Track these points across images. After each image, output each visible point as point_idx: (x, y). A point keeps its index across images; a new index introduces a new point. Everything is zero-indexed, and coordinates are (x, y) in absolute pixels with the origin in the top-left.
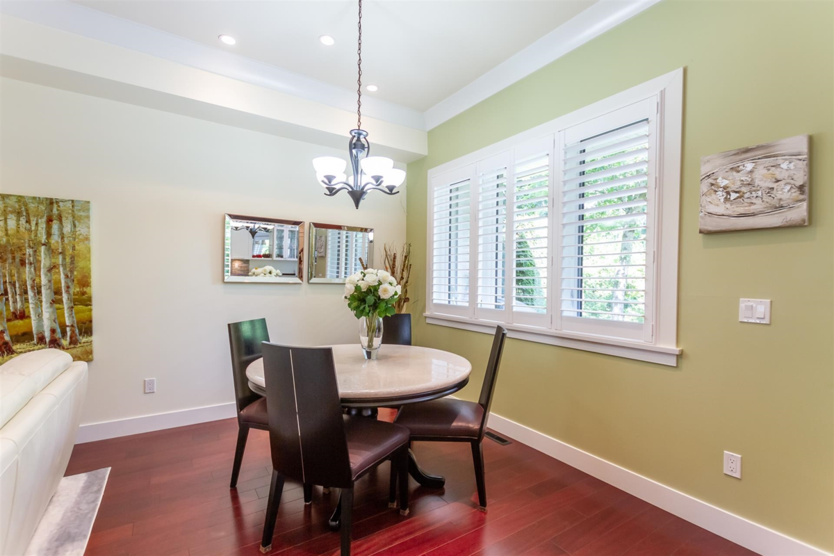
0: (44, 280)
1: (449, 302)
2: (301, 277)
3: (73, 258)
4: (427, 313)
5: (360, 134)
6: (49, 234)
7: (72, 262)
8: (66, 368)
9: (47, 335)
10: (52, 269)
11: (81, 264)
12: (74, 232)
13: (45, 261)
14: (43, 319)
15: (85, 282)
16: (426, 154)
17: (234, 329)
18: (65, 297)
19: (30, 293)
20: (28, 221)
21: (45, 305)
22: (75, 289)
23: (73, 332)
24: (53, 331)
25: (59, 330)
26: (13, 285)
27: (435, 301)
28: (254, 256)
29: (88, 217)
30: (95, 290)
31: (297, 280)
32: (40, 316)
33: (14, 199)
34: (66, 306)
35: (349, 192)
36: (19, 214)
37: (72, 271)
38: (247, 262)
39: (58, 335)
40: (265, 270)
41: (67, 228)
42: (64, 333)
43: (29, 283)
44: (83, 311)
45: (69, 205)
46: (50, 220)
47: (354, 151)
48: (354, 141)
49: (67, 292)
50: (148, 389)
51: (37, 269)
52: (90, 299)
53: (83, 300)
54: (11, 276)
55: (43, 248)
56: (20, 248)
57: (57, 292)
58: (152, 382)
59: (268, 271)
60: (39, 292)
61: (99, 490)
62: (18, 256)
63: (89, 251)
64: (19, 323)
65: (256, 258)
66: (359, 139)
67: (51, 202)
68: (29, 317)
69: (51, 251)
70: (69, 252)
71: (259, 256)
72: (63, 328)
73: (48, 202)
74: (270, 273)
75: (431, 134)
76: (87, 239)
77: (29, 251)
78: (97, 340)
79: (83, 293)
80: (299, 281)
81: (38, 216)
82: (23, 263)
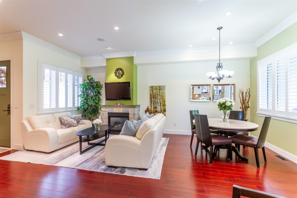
0: (159, 101)
1: (268, 108)
2: (210, 100)
3: (163, 97)
4: (257, 112)
5: (220, 64)
6: (159, 93)
7: (163, 98)
8: (163, 117)
9: (159, 111)
10: (160, 99)
11: (164, 98)
12: (163, 92)
13: (159, 98)
14: (159, 109)
15: (165, 102)
16: (257, 56)
17: (191, 112)
18: (162, 104)
19: (157, 104)
20: (157, 91)
21: (159, 106)
22: (163, 103)
23: (163, 111)
24: (160, 111)
25: (161, 111)
26: (155, 102)
27: (260, 108)
28: (202, 93)
29: (165, 89)
30: (166, 103)
31: (209, 101)
32: (158, 108)
33: (155, 87)
34: (162, 106)
35: (217, 79)
36: (156, 89)
37: (163, 99)
38: (200, 95)
39: (161, 112)
40: (202, 98)
41: (162, 91)
42: (162, 111)
43: (157, 102)
44: (164, 107)
45: (162, 86)
46: (160, 90)
47: (218, 69)
48: (218, 66)
49: (162, 103)
50: (175, 125)
51: (158, 99)
52: (165, 105)
53: (164, 105)
54: (155, 100)
55: (159, 95)
56: (156, 95)
57: (161, 104)
58: (176, 123)
59: (203, 98)
60: (158, 103)
61: (168, 141)
62: (155, 97)
63: (165, 95)
64: (155, 109)
65: (203, 94)
66: (219, 65)
67: (160, 86)
68: (157, 108)
69: (160, 96)
70: (162, 96)
71: (204, 93)
72: (161, 110)
73: (159, 87)
74: (204, 99)
75: (258, 48)
76: (165, 93)
77: (157, 96)
78: (166, 113)
79: (164, 104)
80: (210, 101)
81: (158, 89)
82: (156, 98)
